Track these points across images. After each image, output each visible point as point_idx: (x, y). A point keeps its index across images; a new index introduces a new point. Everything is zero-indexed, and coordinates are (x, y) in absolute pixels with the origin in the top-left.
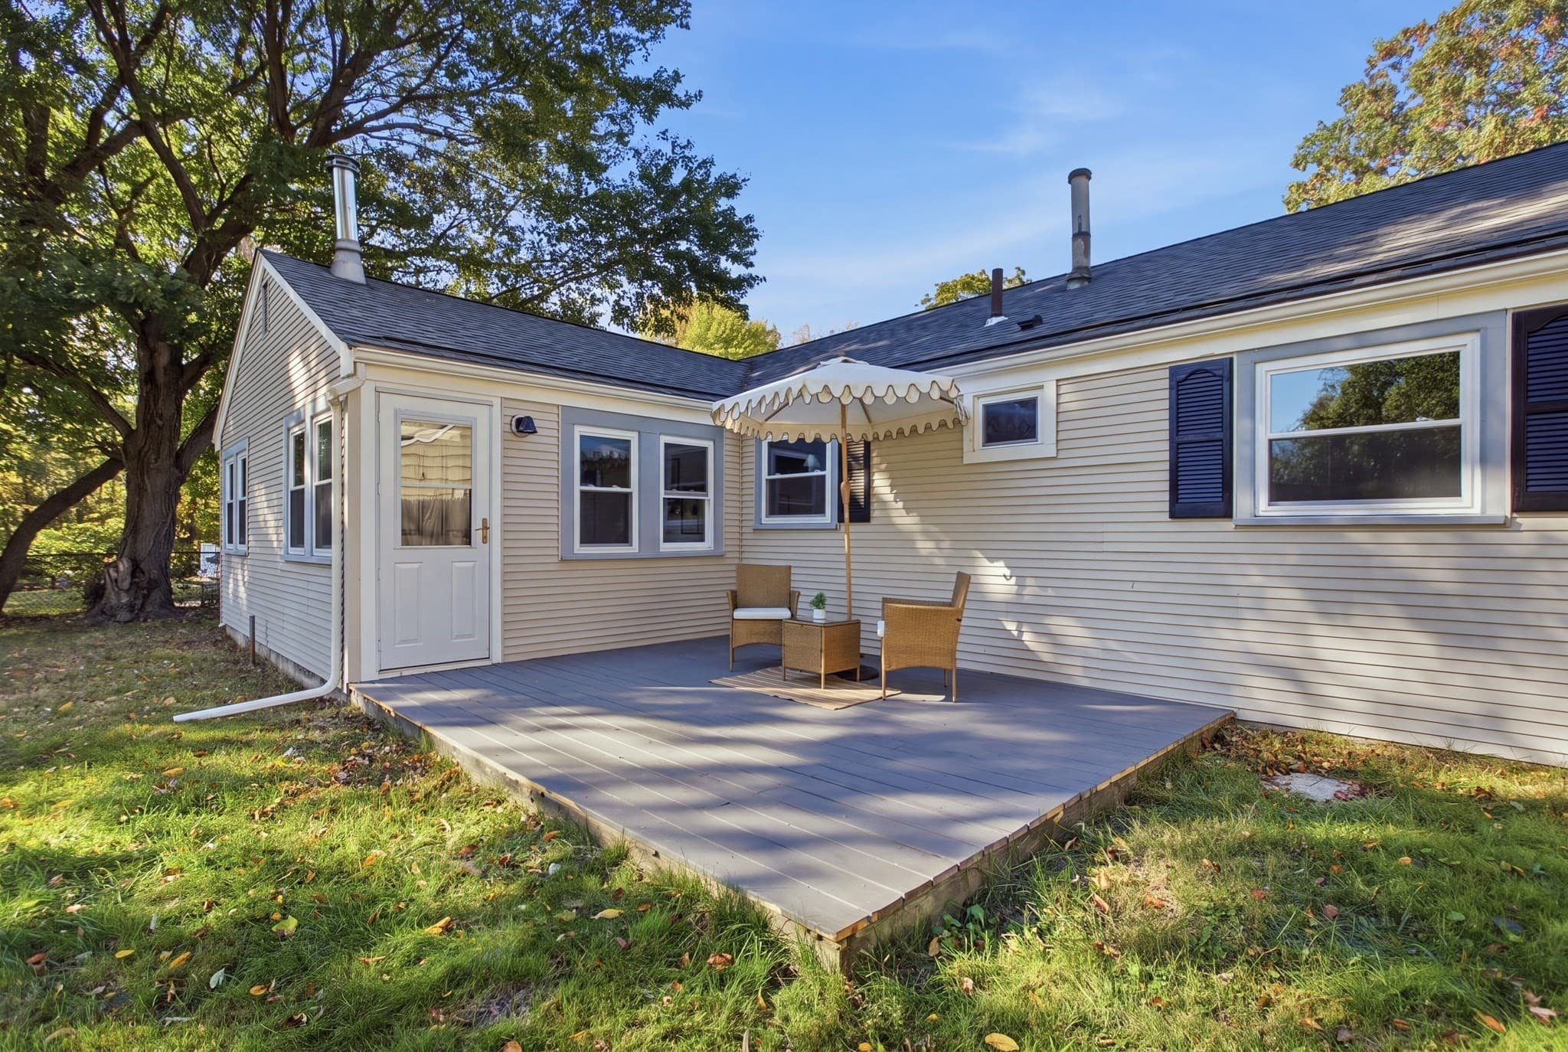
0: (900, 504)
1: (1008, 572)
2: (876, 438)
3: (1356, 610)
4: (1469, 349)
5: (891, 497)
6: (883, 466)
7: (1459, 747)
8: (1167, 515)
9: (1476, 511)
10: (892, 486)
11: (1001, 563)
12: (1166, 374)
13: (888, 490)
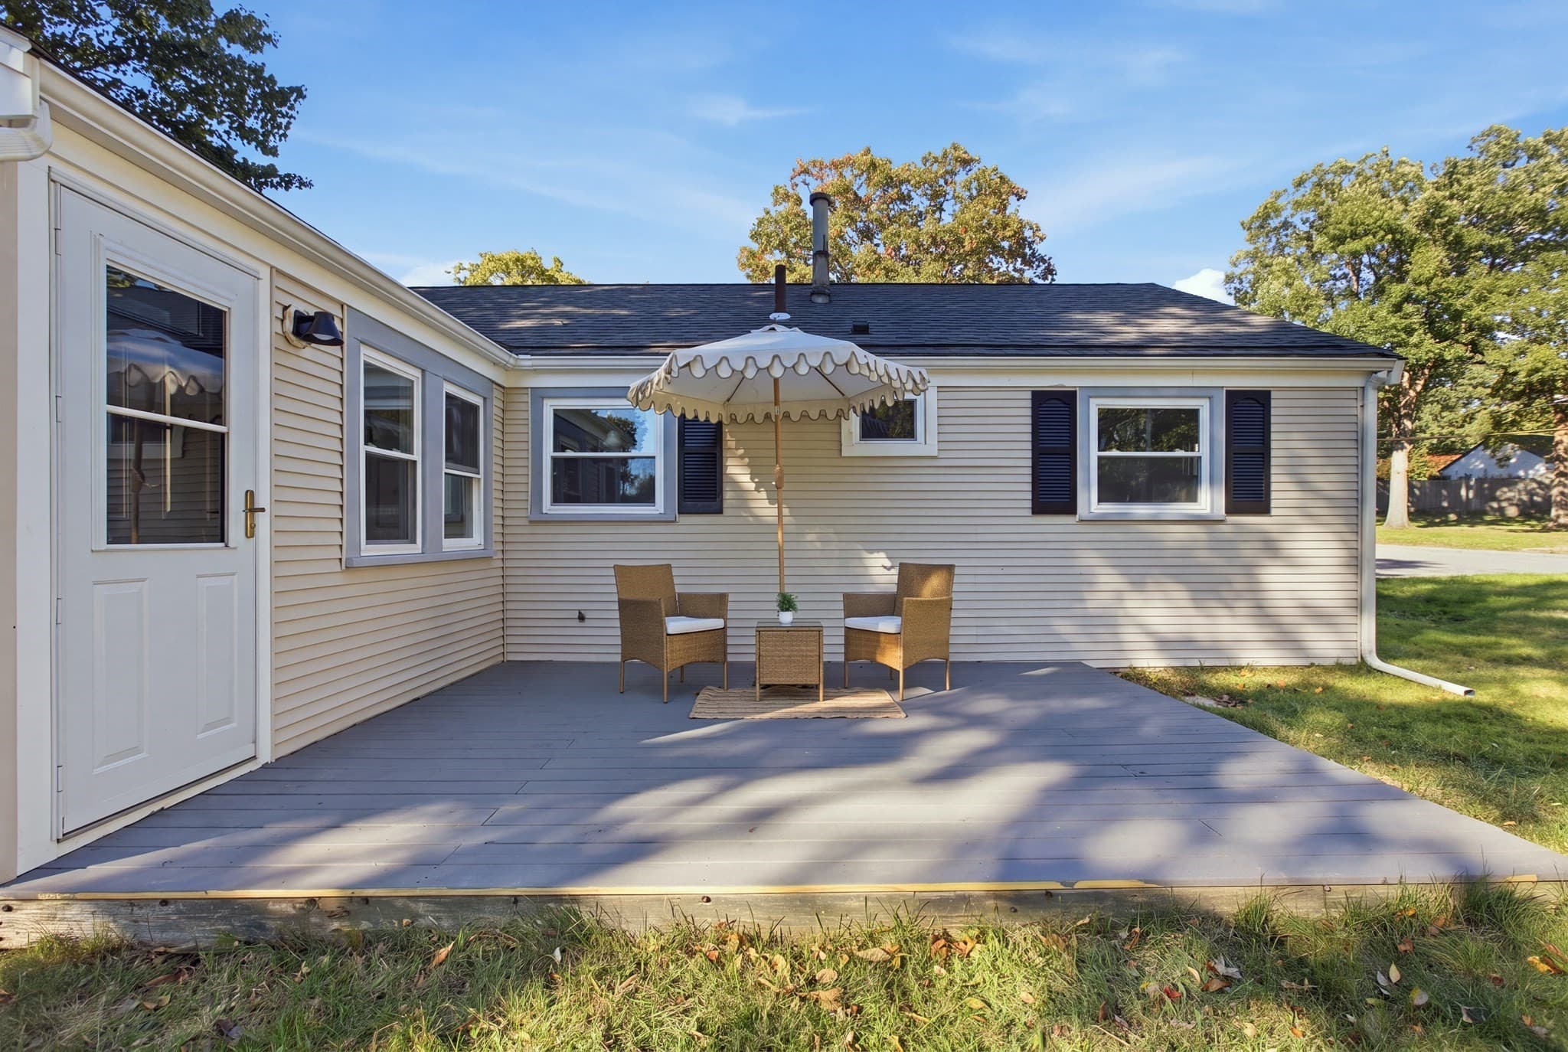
0: (763, 495)
1: (888, 563)
2: (733, 420)
3: (1149, 579)
4: (1203, 406)
5: (752, 486)
6: (741, 451)
7: (1208, 663)
8: (1030, 510)
9: (1208, 511)
10: (753, 475)
11: (882, 555)
12: (1029, 395)
13: (747, 478)
